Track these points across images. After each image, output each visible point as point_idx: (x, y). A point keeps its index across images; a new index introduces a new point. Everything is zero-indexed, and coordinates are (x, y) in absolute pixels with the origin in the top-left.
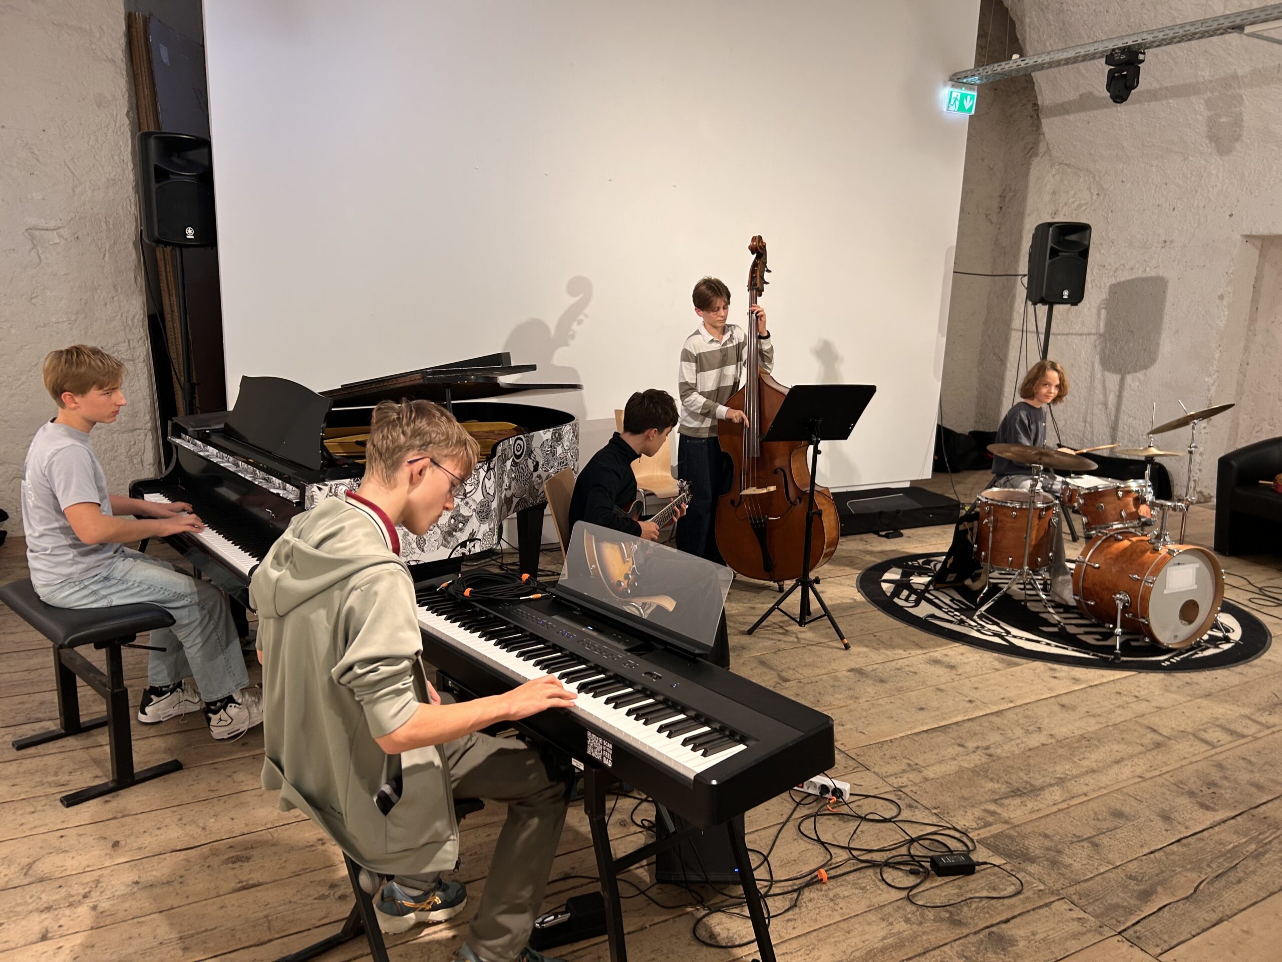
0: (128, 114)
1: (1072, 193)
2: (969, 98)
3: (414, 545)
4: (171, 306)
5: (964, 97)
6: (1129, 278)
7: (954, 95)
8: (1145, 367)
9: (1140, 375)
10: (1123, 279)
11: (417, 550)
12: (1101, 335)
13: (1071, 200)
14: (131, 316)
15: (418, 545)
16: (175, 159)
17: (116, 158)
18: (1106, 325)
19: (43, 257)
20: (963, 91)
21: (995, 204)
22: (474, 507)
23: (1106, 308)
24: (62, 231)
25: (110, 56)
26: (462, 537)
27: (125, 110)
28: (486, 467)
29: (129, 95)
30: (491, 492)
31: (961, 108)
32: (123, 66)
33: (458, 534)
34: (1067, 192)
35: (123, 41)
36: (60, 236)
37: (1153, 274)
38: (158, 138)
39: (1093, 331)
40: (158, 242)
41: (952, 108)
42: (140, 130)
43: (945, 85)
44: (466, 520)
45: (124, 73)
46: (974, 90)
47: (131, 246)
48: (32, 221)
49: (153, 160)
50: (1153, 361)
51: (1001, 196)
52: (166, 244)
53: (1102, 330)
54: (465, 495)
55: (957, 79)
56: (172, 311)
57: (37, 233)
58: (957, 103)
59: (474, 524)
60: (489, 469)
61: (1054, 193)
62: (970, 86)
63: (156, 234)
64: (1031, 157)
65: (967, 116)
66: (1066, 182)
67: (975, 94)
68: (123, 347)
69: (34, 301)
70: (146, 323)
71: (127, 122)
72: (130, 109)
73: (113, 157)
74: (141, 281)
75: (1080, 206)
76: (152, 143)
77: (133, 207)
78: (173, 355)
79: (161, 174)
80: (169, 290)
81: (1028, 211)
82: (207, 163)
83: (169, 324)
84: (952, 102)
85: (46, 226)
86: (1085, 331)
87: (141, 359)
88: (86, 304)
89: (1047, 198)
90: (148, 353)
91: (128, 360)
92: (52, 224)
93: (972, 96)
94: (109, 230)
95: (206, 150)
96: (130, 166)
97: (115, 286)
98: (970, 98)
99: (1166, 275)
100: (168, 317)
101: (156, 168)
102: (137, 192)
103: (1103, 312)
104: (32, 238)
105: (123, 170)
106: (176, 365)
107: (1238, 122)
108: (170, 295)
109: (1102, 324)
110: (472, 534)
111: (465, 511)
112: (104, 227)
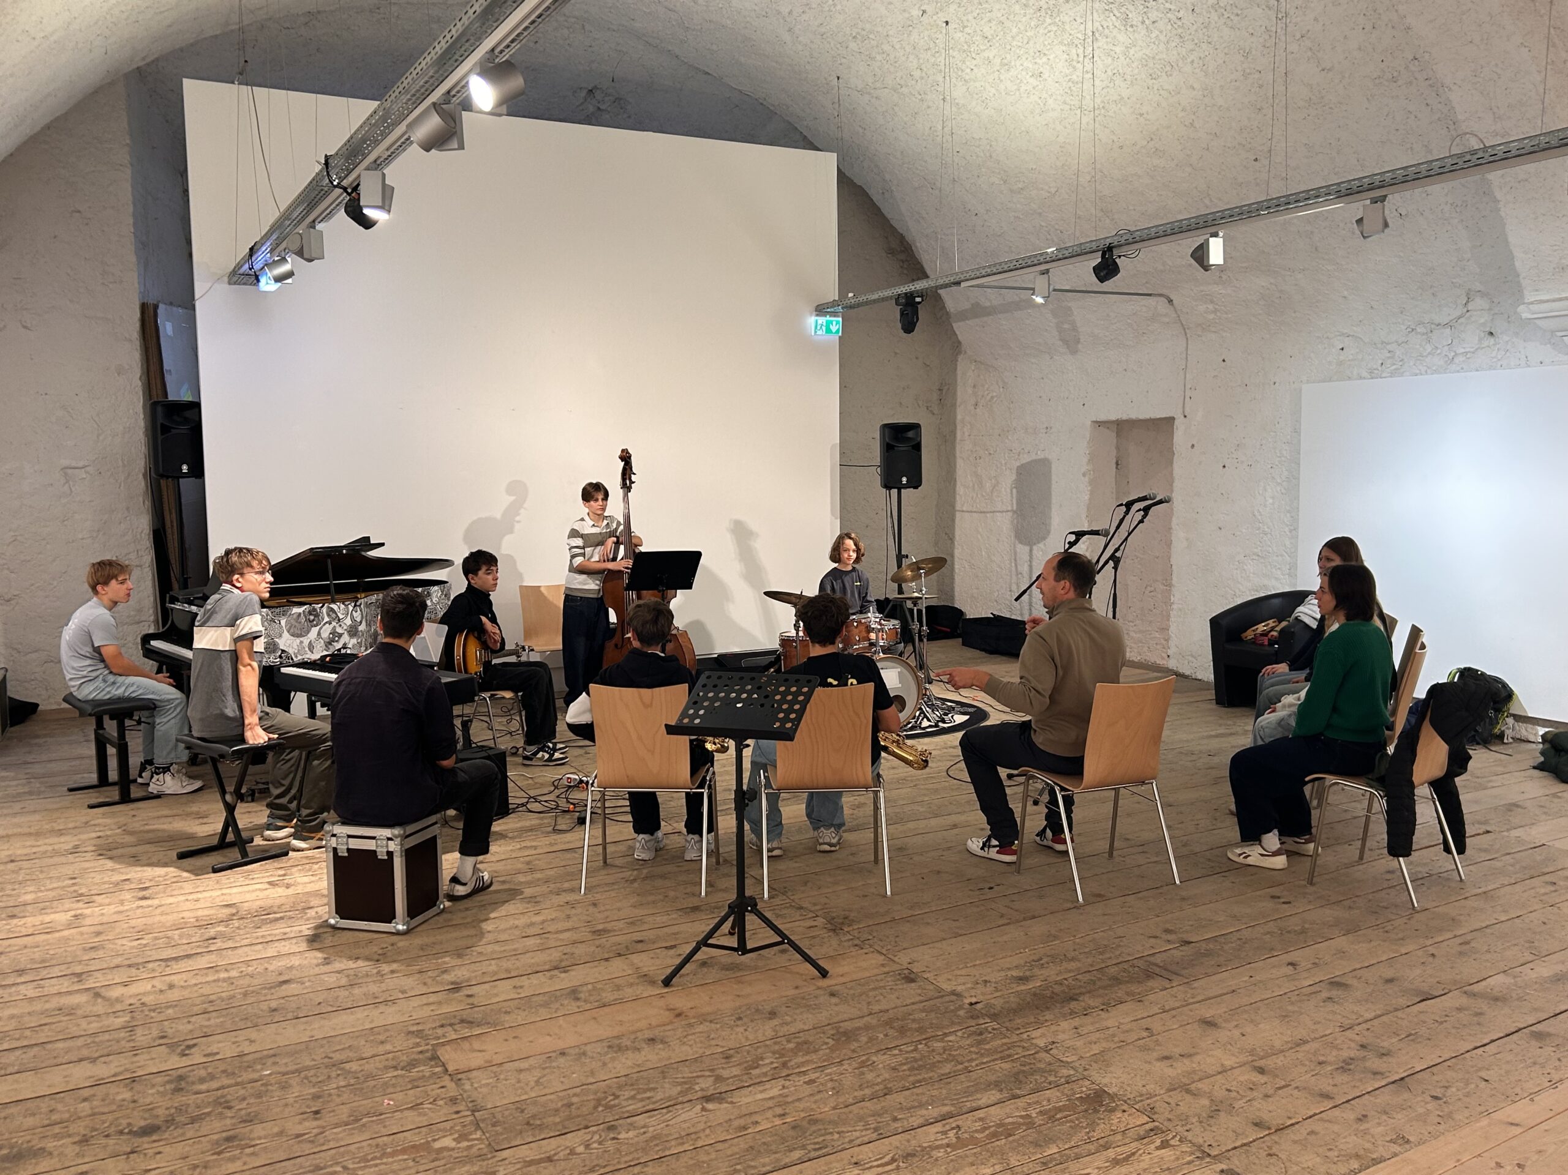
0: (140, 379)
1: (987, 386)
2: (834, 323)
3: (307, 649)
4: (172, 522)
5: (829, 323)
6: (1028, 460)
7: (820, 322)
8: (1044, 538)
9: (1041, 545)
10: (1024, 462)
11: (309, 652)
12: (1014, 512)
13: (986, 393)
14: (140, 530)
15: (309, 649)
16: (176, 418)
17: (131, 411)
18: (1017, 504)
19: (73, 489)
20: (828, 318)
21: (935, 396)
22: (345, 628)
23: (1015, 487)
24: (88, 469)
25: (127, 336)
26: (338, 646)
27: (139, 375)
28: (353, 604)
29: (142, 365)
30: (358, 619)
31: (829, 331)
32: (138, 343)
33: (335, 644)
34: (983, 386)
35: (138, 325)
36: (86, 472)
37: (1042, 457)
38: (163, 405)
39: (1010, 508)
40: (162, 476)
41: (819, 332)
42: (150, 399)
43: (811, 315)
44: (340, 635)
45: (139, 348)
46: (838, 316)
47: (141, 476)
48: (65, 462)
49: (160, 420)
50: (1049, 532)
51: (940, 390)
52: (168, 477)
53: (1015, 508)
54: (339, 620)
55: (821, 310)
56: (172, 526)
57: (69, 471)
58: (824, 328)
59: (345, 638)
60: (355, 606)
61: (974, 386)
62: (834, 314)
63: (161, 470)
64: (957, 354)
65: (836, 338)
66: (982, 377)
67: (840, 319)
68: (133, 556)
69: (66, 523)
70: (152, 536)
71: (140, 384)
72: (142, 374)
73: (128, 410)
74: (148, 504)
75: (992, 397)
76: (159, 409)
77: (143, 447)
78: (173, 561)
79: (165, 429)
80: (170, 510)
81: (958, 403)
82: (197, 419)
83: (169, 537)
84: (819, 327)
85: (76, 465)
86: (1005, 508)
87: (147, 565)
88: (105, 523)
89: (970, 391)
90: (152, 560)
91: (137, 566)
92: (81, 464)
93: (837, 323)
94: (124, 466)
95: (197, 410)
96: (142, 416)
97: (128, 509)
98: (836, 324)
99: (1050, 457)
100: (169, 531)
101: (162, 425)
102: (146, 435)
103: (1014, 491)
104: (66, 474)
105: (136, 420)
106: (174, 566)
107: (1075, 329)
108: (171, 513)
109: (1015, 505)
110: (345, 644)
111: (339, 630)
112: (120, 463)
